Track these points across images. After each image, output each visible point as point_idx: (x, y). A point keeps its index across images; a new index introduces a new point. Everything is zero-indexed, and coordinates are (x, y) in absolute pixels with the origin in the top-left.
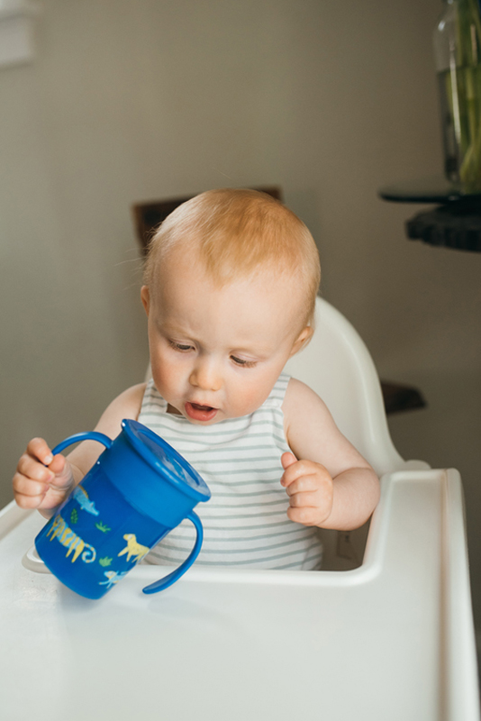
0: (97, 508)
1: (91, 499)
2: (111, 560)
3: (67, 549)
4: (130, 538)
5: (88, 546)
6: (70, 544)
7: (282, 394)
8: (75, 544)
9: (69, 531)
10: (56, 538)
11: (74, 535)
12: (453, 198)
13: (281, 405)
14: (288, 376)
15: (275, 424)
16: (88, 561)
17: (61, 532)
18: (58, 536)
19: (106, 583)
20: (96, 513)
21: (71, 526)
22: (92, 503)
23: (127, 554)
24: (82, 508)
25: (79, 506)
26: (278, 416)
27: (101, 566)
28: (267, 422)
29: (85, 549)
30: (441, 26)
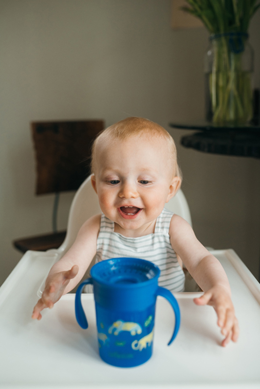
7: (168, 225)
13: (168, 232)
30: (209, 53)
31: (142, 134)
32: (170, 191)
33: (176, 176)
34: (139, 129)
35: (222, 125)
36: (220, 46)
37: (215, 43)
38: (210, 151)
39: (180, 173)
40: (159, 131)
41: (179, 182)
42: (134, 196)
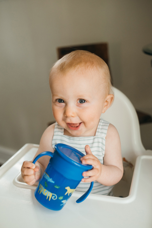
0: (53, 180)
1: (50, 177)
2: (63, 197)
3: (46, 197)
4: (68, 188)
5: (53, 194)
6: (47, 195)
8: (48, 194)
9: (45, 190)
10: (41, 193)
11: (48, 191)
13: (105, 136)
16: (55, 199)
17: (43, 190)
18: (42, 192)
19: (63, 204)
20: (53, 182)
21: (46, 188)
22: (51, 179)
23: (68, 194)
24: (48, 181)
25: (47, 180)
26: (104, 141)
27: (60, 200)
29: (53, 195)
32: (106, 104)
41: (112, 97)
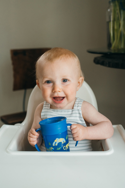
7: (81, 105)
12: (109, 54)
13: (81, 108)
14: (83, 100)
15: (79, 114)
26: (80, 111)
28: (77, 113)
30: (109, 10)
31: (61, 58)
32: (78, 84)
33: (81, 76)
34: (59, 55)
35: (116, 52)
36: (115, 6)
37: (112, 4)
38: (109, 66)
39: (83, 75)
40: (70, 55)
41: (83, 79)
42: (60, 91)
